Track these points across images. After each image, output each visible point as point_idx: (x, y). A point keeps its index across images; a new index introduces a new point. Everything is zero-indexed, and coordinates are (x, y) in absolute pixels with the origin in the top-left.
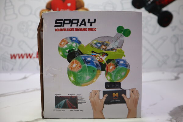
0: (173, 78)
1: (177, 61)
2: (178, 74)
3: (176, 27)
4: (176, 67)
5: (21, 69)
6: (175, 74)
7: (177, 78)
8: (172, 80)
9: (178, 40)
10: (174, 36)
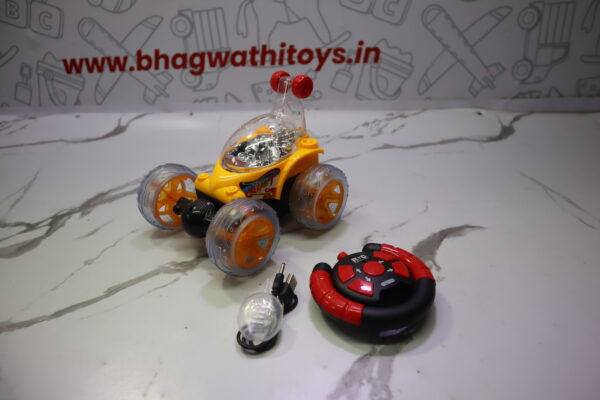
1: (523, 82)
5: (101, 101)
7: (507, 132)
10: (532, 4)
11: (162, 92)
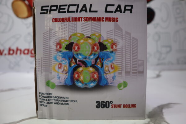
0: (155, 76)
1: (159, 59)
2: (160, 72)
3: (158, 24)
4: (158, 64)
6: (157, 72)
7: (158, 76)
8: (154, 78)
9: (159, 37)
10: (156, 33)
11: (17, 64)
